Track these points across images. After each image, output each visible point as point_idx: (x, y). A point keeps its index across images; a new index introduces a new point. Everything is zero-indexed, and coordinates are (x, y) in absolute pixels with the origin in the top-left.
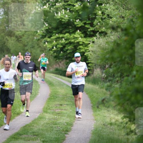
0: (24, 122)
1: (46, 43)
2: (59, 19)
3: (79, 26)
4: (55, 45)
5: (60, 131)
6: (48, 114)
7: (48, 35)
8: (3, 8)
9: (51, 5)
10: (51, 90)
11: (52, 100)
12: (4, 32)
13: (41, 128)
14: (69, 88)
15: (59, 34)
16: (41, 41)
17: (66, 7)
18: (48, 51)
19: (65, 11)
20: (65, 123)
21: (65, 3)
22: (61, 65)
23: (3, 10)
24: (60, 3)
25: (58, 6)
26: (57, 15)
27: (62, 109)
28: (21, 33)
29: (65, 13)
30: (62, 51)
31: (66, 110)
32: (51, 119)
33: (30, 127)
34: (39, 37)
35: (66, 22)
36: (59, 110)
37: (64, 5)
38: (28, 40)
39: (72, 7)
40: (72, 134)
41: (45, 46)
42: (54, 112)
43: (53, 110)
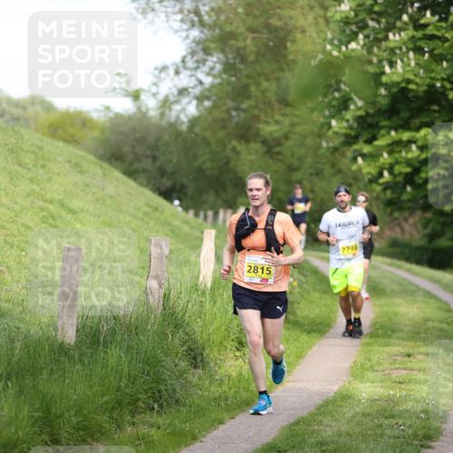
0: (293, 412)
1: (360, 160)
2: (397, 84)
4: (387, 166)
5: (404, 437)
6: (368, 384)
7: (365, 135)
8: (223, 51)
9: (371, 38)
10: (376, 309)
11: (381, 339)
12: (224, 127)
13: (344, 428)
14: (432, 301)
15: (401, 131)
16: (343, 155)
17: (421, 44)
18: (366, 185)
19: (417, 56)
20: (422, 412)
21: (415, 33)
22: (407, 227)
23: (221, 56)
24: (403, 34)
25: (396, 41)
26: (393, 70)
27: (411, 369)
28: (281, 129)
29: (417, 64)
30: (411, 186)
31: (424, 370)
32: (377, 400)
33: (309, 425)
34: (337, 142)
35: (421, 94)
36: (403, 372)
37: (413, 37)
38: (302, 152)
39: (440, 44)
40: (442, 446)
41: (354, 168)
42: (387, 377)
43: (383, 371)
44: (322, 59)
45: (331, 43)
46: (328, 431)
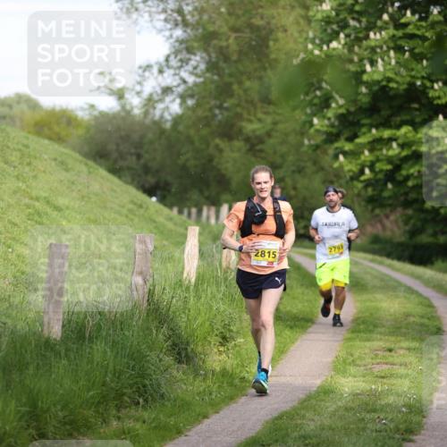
0: (276, 406)
1: (341, 158)
2: (379, 82)
3: (443, 101)
4: (368, 164)
5: (386, 431)
6: (350, 378)
7: (346, 134)
8: (206, 50)
9: (352, 37)
10: (358, 304)
11: (362, 334)
12: (208, 125)
13: (327, 422)
14: (414, 296)
15: (381, 129)
16: (325, 152)
17: (402, 43)
18: (347, 182)
19: (399, 55)
20: (404, 406)
21: (395, 32)
22: (387, 223)
23: (204, 55)
24: (383, 33)
25: (377, 40)
26: (374, 69)
27: (393, 364)
28: (264, 127)
29: (397, 63)
30: (392, 183)
31: (406, 365)
32: (359, 394)
33: (291, 419)
34: (319, 139)
35: (401, 92)
36: (385, 367)
37: (394, 36)
38: (284, 149)
39: (420, 42)
40: (424, 440)
41: (336, 165)
42: (369, 372)
43: (365, 365)
44: (303, 59)
45: (313, 42)
46: (311, 425)
